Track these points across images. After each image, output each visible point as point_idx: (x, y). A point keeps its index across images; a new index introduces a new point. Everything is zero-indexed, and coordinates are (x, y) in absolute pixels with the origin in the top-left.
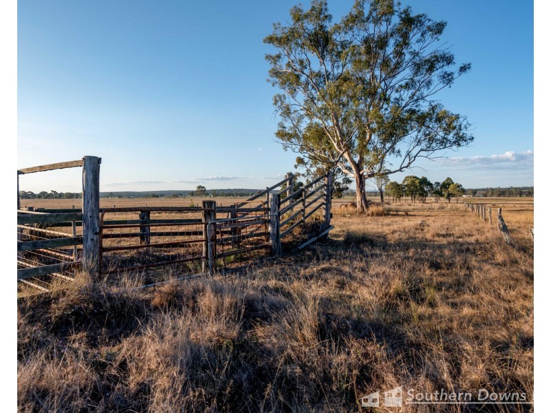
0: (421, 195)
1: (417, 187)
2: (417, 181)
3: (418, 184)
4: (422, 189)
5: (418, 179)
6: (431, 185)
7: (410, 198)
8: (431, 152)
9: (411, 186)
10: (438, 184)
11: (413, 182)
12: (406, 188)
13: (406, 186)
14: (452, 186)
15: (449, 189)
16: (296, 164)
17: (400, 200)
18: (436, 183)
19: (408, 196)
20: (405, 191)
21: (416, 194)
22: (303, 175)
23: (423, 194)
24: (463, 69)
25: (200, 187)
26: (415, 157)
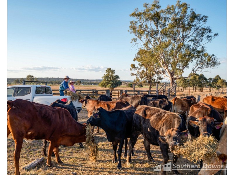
0: (200, 86)
1: (197, 81)
2: (197, 77)
3: (198, 79)
4: (201, 82)
5: (198, 75)
6: (207, 79)
7: (192, 88)
8: (202, 69)
9: (194, 80)
10: (211, 79)
11: (195, 77)
12: (190, 82)
13: (190, 80)
14: (219, 81)
15: (218, 83)
16: (131, 68)
17: (185, 89)
18: (209, 78)
19: (191, 87)
20: (190, 83)
21: (196, 86)
22: (136, 74)
23: (201, 86)
24: (216, 35)
25: (29, 76)
26: (196, 71)
